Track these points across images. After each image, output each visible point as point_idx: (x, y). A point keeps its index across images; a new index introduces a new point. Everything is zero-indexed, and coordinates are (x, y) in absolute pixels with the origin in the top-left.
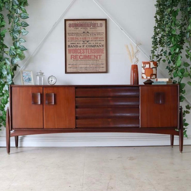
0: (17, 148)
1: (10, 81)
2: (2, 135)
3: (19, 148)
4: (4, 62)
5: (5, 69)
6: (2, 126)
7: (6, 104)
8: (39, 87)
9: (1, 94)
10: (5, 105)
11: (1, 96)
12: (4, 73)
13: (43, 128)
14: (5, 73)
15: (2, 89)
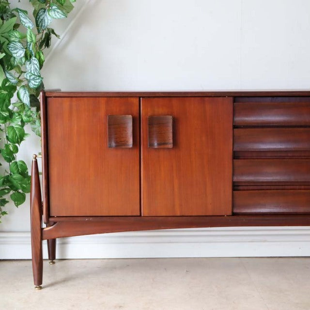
0: (54, 263)
1: (34, 79)
2: (6, 227)
3: (58, 264)
4: (13, 21)
5: (19, 42)
6: (8, 202)
7: (19, 143)
8: (127, 97)
9: (6, 114)
10: (17, 145)
11: (5, 119)
12: (15, 55)
13: (140, 216)
14: (18, 54)
15: (7, 101)
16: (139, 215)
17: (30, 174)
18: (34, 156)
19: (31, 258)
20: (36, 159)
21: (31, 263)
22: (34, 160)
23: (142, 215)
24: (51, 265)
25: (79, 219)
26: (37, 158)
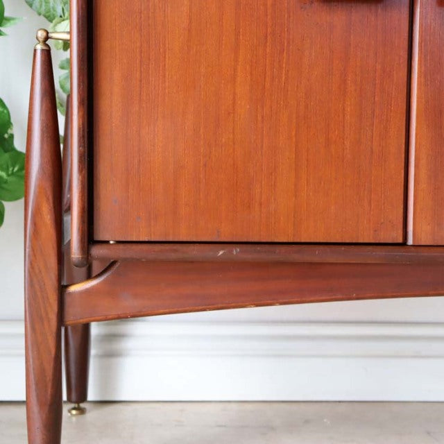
0: (82, 411)
3: (92, 414)
13: (404, 244)
16: (400, 240)
17: (19, 145)
18: (41, 34)
19: (24, 398)
20: (47, 45)
21: (21, 412)
22: (39, 47)
23: (410, 242)
24: (74, 419)
25: (194, 252)
26: (48, 42)
